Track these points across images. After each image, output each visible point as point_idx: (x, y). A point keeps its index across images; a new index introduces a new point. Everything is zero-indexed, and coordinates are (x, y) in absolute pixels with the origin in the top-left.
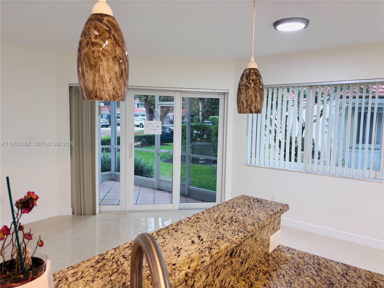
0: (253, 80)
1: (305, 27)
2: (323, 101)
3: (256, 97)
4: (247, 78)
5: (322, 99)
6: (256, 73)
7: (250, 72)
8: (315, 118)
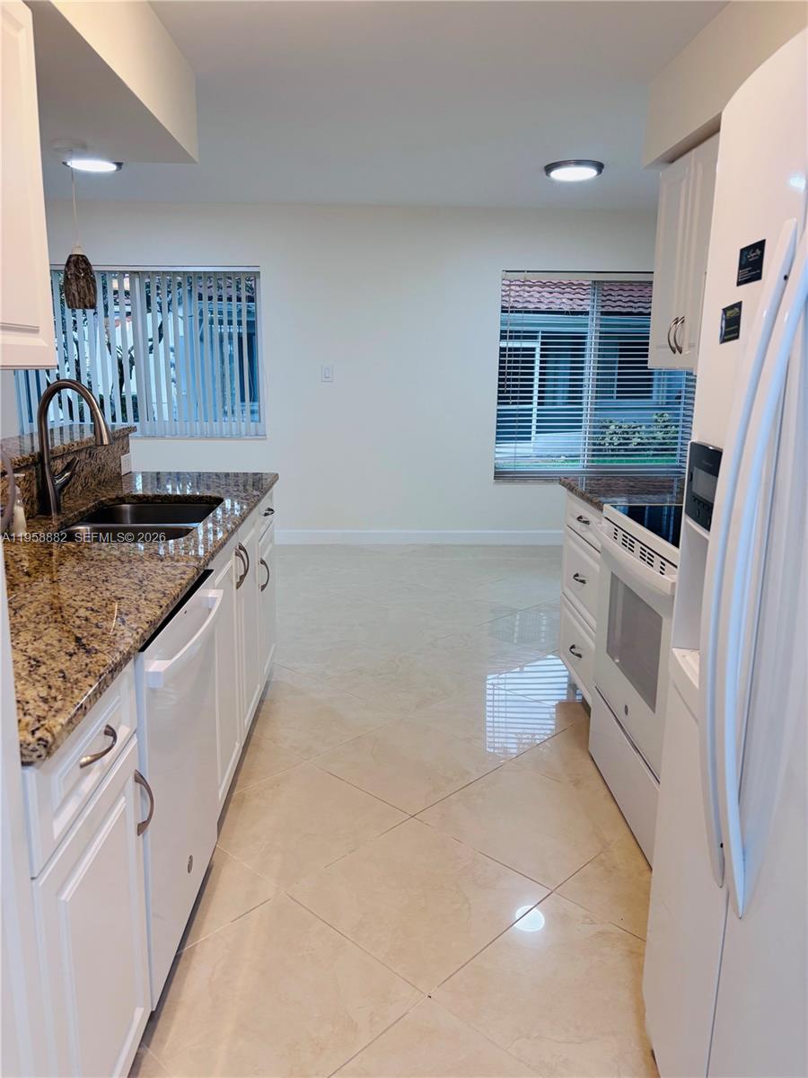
0: (83, 269)
1: (117, 170)
2: (160, 304)
3: (89, 289)
4: (75, 266)
5: (158, 299)
6: (83, 259)
7: (78, 259)
8: (150, 343)
